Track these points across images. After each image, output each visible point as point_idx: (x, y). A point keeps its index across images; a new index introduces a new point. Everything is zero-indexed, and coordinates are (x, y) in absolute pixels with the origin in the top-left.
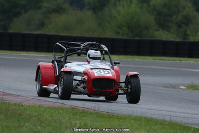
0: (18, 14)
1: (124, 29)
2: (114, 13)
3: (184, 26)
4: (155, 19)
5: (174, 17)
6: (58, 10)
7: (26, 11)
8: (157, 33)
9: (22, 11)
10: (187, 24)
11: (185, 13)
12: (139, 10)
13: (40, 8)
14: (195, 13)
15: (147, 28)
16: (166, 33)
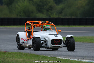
1: (22, 13)
2: (17, 6)
3: (50, 10)
4: (36, 8)
5: (45, 7)
8: (37, 15)
10: (51, 10)
11: (50, 5)
12: (28, 4)
14: (55, 5)
15: (32, 12)
16: (41, 14)
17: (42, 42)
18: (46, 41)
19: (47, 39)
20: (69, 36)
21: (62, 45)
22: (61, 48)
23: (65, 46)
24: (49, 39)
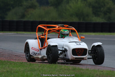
3: (108, 14)
17: (60, 52)
18: (66, 50)
19: (67, 48)
20: (96, 44)
21: (87, 56)
22: (86, 60)
23: (91, 57)
24: (69, 48)
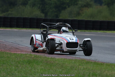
0: (65, 8)
6: (87, 5)
7: (69, 6)
9: (67, 6)
13: (77, 4)
